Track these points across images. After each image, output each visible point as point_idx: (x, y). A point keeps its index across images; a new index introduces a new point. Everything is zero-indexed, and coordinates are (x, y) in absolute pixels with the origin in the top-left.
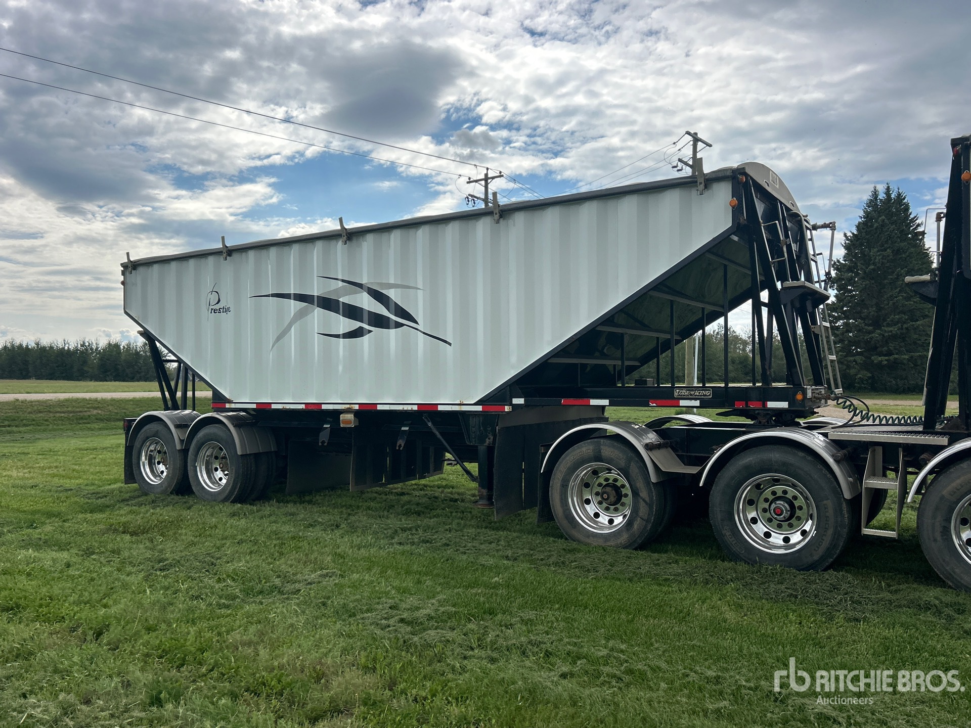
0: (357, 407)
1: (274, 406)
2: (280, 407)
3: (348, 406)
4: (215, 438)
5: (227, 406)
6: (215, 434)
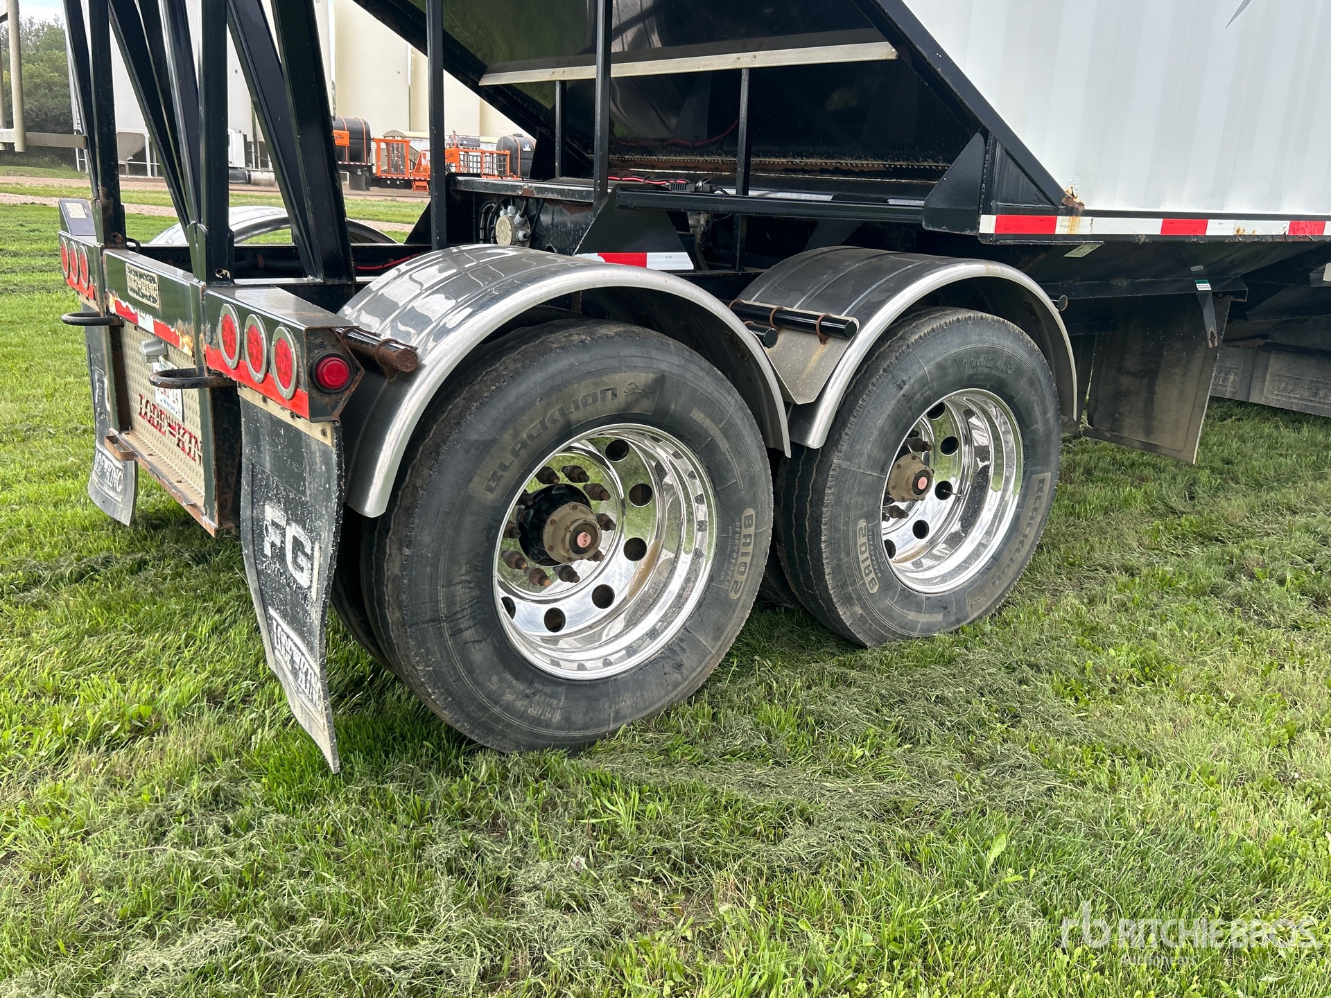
1: (1215, 229)
4: (986, 371)
5: (1063, 226)
6: (993, 353)
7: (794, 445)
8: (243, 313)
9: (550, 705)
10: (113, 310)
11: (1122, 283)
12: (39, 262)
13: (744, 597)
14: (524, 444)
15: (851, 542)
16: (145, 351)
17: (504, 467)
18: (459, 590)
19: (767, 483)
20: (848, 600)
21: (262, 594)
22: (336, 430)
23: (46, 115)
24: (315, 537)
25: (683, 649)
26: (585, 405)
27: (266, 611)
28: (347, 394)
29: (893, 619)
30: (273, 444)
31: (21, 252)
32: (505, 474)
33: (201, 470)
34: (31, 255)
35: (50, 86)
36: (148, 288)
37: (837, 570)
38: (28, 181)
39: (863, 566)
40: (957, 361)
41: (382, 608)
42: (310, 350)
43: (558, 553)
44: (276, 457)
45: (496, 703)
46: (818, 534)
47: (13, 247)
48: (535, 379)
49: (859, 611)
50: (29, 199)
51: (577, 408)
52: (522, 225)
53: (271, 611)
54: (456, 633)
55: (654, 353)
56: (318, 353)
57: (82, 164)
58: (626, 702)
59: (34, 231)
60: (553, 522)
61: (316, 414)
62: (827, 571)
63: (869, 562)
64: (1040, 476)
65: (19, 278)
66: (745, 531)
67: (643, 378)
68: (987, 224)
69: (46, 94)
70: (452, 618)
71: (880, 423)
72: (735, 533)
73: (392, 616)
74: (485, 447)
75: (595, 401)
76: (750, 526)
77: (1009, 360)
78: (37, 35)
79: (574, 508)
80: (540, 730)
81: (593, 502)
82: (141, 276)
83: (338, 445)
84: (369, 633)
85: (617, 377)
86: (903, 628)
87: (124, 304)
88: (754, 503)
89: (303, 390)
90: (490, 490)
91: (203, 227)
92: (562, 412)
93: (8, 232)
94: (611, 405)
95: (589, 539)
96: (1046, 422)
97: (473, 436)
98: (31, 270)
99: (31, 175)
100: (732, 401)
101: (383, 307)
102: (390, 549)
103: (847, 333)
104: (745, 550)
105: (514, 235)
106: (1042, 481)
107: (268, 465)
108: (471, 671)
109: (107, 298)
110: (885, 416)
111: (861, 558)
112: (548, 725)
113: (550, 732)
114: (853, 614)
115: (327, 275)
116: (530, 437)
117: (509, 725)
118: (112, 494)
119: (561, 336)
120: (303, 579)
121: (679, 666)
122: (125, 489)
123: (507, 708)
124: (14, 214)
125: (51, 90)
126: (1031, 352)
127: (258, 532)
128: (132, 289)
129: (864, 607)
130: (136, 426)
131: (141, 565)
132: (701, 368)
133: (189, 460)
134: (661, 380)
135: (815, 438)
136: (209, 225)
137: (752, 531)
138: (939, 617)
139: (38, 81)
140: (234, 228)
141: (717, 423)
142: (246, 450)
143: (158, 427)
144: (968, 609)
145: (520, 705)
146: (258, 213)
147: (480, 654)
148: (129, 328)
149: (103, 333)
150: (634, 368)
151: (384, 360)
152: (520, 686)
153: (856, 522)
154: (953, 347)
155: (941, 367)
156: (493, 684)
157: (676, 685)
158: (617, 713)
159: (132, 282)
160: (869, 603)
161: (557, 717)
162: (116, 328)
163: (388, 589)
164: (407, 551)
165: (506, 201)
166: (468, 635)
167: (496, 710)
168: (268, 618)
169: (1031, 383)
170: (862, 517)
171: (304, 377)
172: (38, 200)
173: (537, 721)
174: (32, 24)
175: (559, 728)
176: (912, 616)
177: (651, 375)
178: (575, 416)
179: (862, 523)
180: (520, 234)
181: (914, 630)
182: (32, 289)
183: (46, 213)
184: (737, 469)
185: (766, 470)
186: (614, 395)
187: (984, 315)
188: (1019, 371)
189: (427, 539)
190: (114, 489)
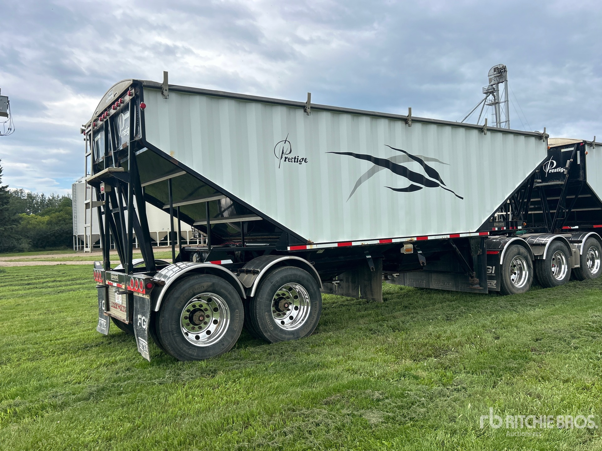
0: (415, 239)
1: (354, 244)
2: (359, 243)
3: (410, 239)
4: (294, 279)
5: (308, 247)
6: (295, 275)
7: (247, 296)
8: (134, 278)
9: (194, 351)
10: (107, 284)
11: (342, 257)
12: (69, 283)
13: (238, 329)
14: (185, 297)
15: (264, 318)
16: (114, 290)
17: (181, 302)
18: (173, 326)
19: (241, 304)
20: (266, 332)
21: (137, 334)
22: (150, 296)
23: (63, 231)
24: (146, 317)
25: (224, 341)
26: (197, 289)
27: (138, 338)
28: (152, 289)
29: (279, 336)
30: (140, 302)
31: (62, 280)
32: (182, 303)
33: (126, 313)
34: (65, 281)
35: (64, 220)
36: (116, 277)
37: (262, 324)
38: (56, 256)
39: (268, 323)
40: (286, 277)
41: (159, 331)
42: (145, 282)
43: (197, 322)
44: (140, 305)
45: (182, 350)
46: (256, 316)
47: (59, 279)
48: (187, 285)
49: (269, 334)
50: (59, 263)
51: (196, 290)
52: (198, 257)
53: (139, 338)
54: (173, 334)
55: (212, 279)
56: (147, 283)
57: (76, 248)
58: (211, 352)
59: (64, 273)
60: (195, 315)
61: (146, 293)
62: (260, 325)
63: (270, 322)
64: (315, 302)
65: (64, 288)
66: (236, 315)
67: (210, 284)
68: (289, 248)
69: (63, 223)
70: (172, 331)
71: (267, 291)
72: (234, 315)
73: (161, 332)
74: (177, 298)
75: (199, 288)
76: (237, 314)
77: (300, 276)
78: (60, 201)
79: (200, 312)
80: (192, 357)
81: (205, 312)
82: (114, 275)
83: (150, 298)
84: (158, 340)
85: (204, 284)
86: (282, 338)
87: (110, 282)
88: (238, 309)
89: (144, 289)
90: (179, 306)
91: (128, 264)
92: (193, 291)
93: (55, 275)
94: (203, 289)
95: (202, 318)
96: (314, 290)
97: (175, 296)
98: (66, 285)
99: (57, 254)
100: (231, 288)
101: (161, 275)
102: (160, 319)
103: (258, 273)
104: (237, 319)
105: (196, 260)
106: (316, 303)
107: (139, 307)
108: (176, 343)
109: (106, 281)
110: (269, 289)
111: (267, 321)
112: (194, 356)
113: (194, 357)
114: (268, 335)
115: (151, 271)
116: (186, 296)
117: (185, 355)
118: (103, 328)
119: (193, 277)
120: (144, 327)
121: (223, 345)
122: (107, 326)
123: (184, 351)
124: (55, 268)
125: (65, 221)
126: (307, 274)
127: (137, 321)
128: (112, 278)
129: (270, 333)
130: (111, 310)
131: (110, 343)
132: (223, 281)
133: (123, 312)
134: (213, 284)
135: (252, 295)
136: (129, 263)
137: (238, 315)
138: (292, 336)
139: (60, 218)
140: (133, 264)
141: (227, 292)
142: (135, 305)
143: (116, 308)
144: (300, 334)
145: (187, 351)
146: (139, 260)
147: (178, 339)
148: (110, 287)
149: (104, 289)
150: (207, 282)
151: (159, 284)
152: (187, 347)
153: (265, 313)
154: (284, 274)
155: (282, 279)
156: (181, 346)
157: (223, 349)
158: (209, 354)
159: (112, 277)
160: (271, 332)
161: (195, 354)
162: (107, 287)
163: (160, 327)
164: (163, 318)
165: (195, 252)
166: (175, 335)
167: (182, 351)
168: (138, 339)
169: (307, 281)
170: (266, 312)
171: (144, 287)
172: (62, 263)
173: (191, 355)
174: (58, 197)
175: (196, 356)
176: (284, 336)
177: (211, 283)
178: (195, 292)
179: (266, 313)
180: (198, 259)
181: (285, 339)
182: (69, 291)
183: (66, 267)
184: (233, 301)
185: (240, 302)
186: (204, 287)
187: (292, 267)
188: (303, 278)
189: (167, 316)
190: (104, 327)
